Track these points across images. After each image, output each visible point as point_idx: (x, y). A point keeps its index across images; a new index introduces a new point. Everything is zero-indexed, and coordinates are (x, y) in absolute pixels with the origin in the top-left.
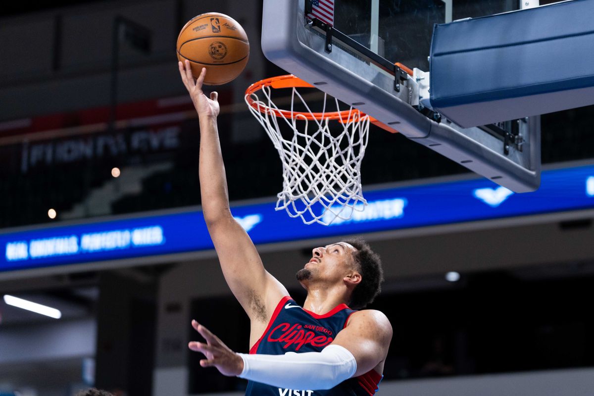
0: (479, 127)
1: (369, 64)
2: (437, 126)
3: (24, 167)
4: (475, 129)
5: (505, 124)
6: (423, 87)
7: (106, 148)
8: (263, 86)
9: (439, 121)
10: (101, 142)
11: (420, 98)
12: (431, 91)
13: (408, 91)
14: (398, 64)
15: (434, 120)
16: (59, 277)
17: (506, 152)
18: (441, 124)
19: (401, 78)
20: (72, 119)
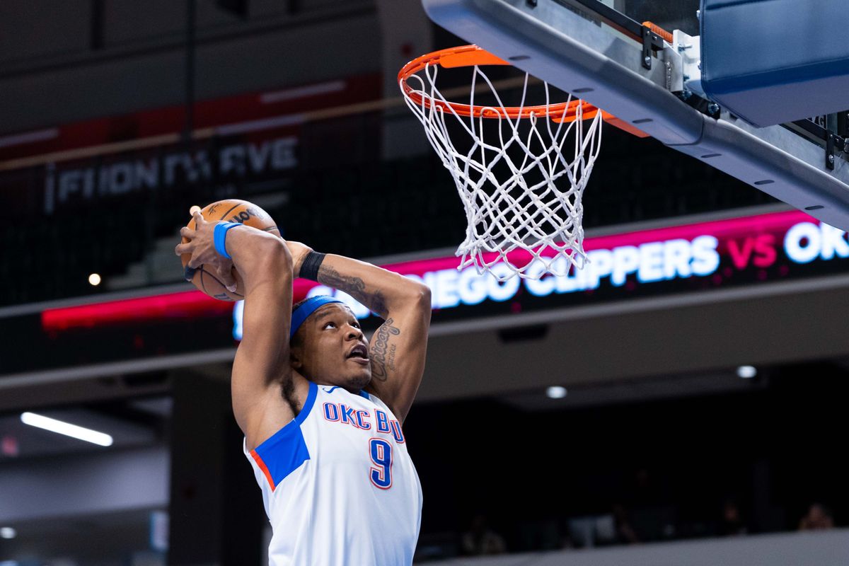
0: (783, 125)
1: (600, 25)
2: (715, 125)
3: (49, 206)
4: (777, 129)
5: (827, 119)
6: (690, 61)
7: (180, 170)
8: (427, 65)
9: (717, 116)
10: (171, 162)
11: (685, 78)
12: (702, 67)
13: (665, 68)
14: (647, 24)
15: (709, 115)
16: (108, 381)
17: (829, 166)
18: (720, 121)
19: (653, 47)
20: (125, 127)
